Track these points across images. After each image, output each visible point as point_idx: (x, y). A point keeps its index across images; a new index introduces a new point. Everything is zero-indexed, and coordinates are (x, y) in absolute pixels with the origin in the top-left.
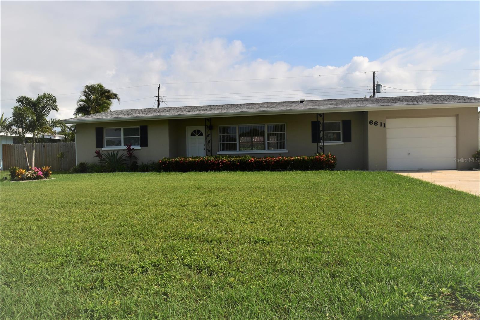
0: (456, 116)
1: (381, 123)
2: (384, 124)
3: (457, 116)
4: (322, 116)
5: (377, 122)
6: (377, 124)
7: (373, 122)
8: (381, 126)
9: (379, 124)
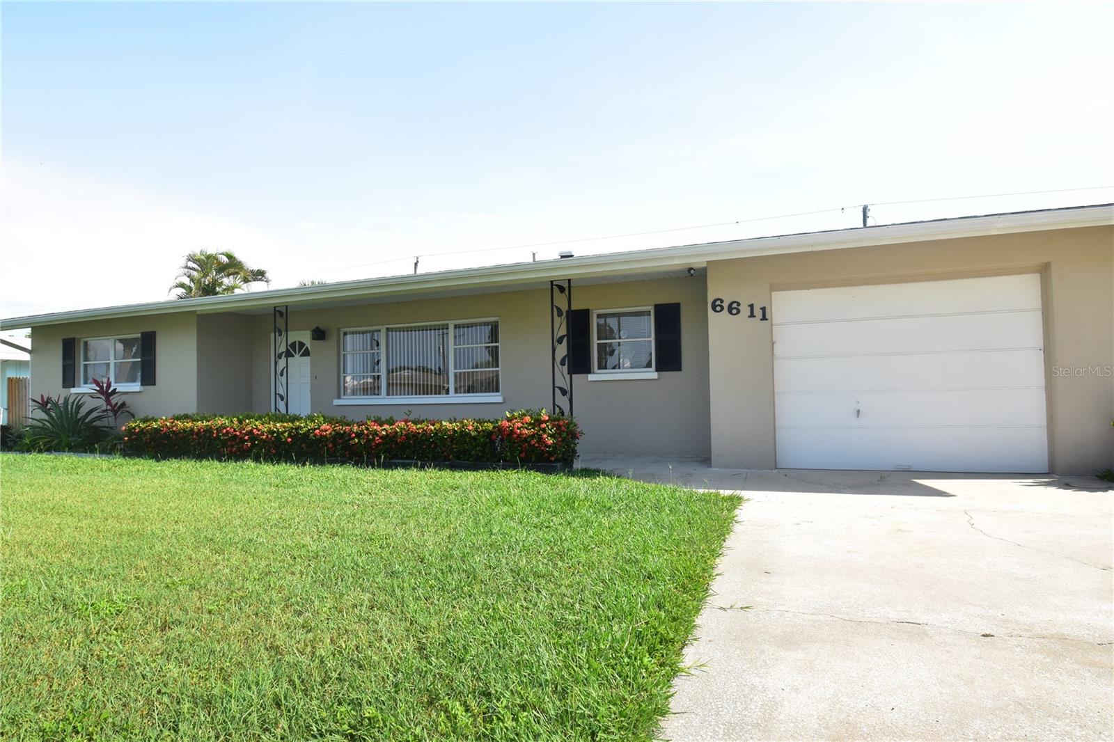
0: (1041, 273)
1: (751, 306)
2: (763, 309)
3: (1044, 270)
4: (567, 292)
5: (739, 304)
6: (738, 312)
7: (726, 305)
8: (752, 315)
9: (745, 310)
